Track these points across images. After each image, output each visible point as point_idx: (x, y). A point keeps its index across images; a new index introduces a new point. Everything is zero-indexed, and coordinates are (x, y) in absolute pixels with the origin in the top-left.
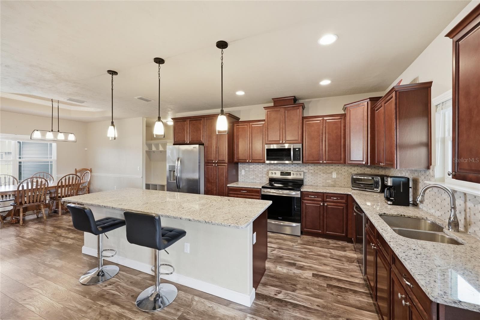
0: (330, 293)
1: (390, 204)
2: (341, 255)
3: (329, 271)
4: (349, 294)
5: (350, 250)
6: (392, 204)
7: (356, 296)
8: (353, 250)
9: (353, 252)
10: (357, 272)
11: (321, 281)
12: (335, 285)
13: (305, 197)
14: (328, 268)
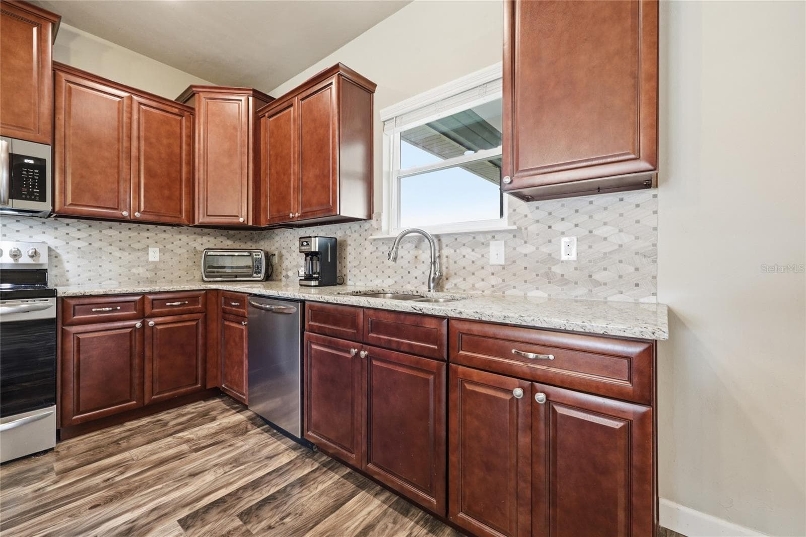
0: (264, 530)
1: (314, 284)
2: (212, 431)
3: (218, 483)
4: (297, 496)
5: (223, 412)
6: (317, 284)
7: (311, 489)
8: (228, 410)
9: (231, 413)
10: (270, 445)
11: (217, 521)
12: (256, 502)
13: (74, 315)
14: (209, 477)
